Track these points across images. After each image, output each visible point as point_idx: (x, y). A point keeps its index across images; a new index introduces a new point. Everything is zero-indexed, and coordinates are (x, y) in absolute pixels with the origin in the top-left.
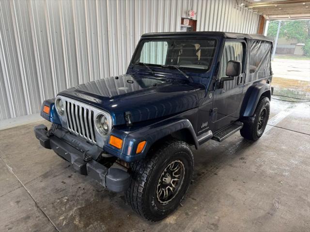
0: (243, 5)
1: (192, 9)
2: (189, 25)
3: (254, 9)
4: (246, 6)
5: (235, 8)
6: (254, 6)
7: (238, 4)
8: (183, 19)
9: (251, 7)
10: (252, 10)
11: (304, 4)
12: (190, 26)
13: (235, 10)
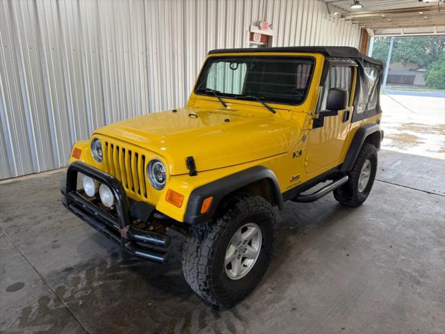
0: (338, 15)
1: (265, 20)
2: (261, 41)
3: (353, 20)
4: (342, 17)
5: (326, 18)
6: (352, 16)
7: (330, 13)
8: (252, 34)
9: (349, 17)
10: (350, 22)
11: (421, 13)
12: (262, 43)
13: (326, 20)
